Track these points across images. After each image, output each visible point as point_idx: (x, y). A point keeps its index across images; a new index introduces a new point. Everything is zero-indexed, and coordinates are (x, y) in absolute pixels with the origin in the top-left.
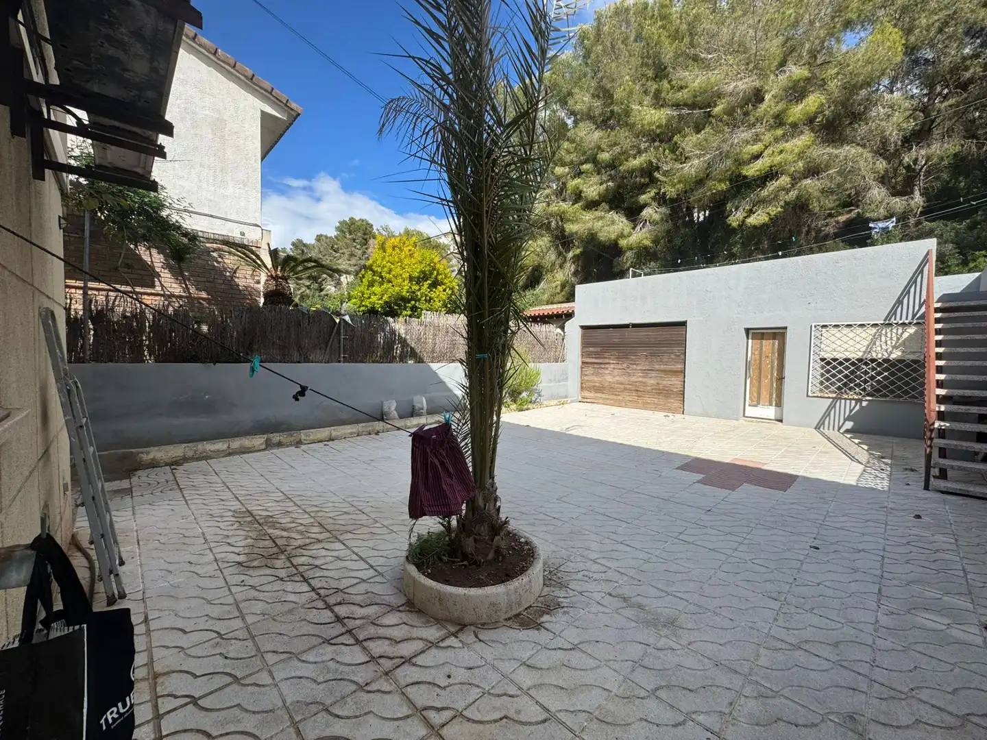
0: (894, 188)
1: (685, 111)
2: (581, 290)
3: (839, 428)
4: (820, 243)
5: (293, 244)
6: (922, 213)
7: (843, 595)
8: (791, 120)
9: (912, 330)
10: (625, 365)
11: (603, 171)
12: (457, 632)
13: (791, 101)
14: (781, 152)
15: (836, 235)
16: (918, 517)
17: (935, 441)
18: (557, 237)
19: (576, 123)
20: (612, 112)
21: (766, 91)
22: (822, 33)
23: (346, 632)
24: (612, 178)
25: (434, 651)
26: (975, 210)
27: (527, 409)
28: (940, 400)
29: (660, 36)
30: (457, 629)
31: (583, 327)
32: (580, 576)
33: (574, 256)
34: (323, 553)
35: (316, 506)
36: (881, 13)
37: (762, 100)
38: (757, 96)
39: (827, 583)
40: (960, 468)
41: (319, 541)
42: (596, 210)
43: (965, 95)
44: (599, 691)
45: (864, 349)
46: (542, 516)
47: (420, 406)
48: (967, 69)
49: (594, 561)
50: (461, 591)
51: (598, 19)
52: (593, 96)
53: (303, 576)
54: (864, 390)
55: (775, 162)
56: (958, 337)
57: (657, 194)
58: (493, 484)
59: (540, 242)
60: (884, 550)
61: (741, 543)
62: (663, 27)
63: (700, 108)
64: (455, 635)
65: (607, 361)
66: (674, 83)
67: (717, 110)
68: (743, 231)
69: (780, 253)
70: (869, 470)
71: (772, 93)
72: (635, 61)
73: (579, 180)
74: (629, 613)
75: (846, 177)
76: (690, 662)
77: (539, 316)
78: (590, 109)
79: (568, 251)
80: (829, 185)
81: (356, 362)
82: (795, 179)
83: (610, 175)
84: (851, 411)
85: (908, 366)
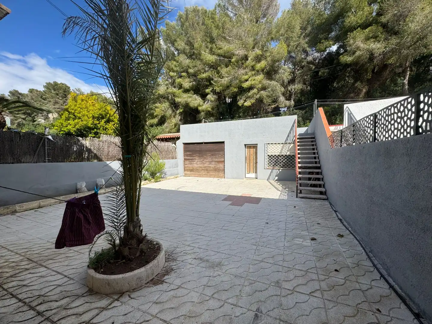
0: (286, 98)
1: (222, 58)
2: (183, 127)
3: (274, 179)
4: (266, 114)
5: (10, 92)
6: (294, 107)
7: (275, 238)
8: (257, 69)
9: (292, 145)
10: (202, 160)
11: (191, 77)
12: (119, 298)
13: (257, 62)
14: (254, 80)
15: (271, 112)
16: (295, 207)
17: (299, 181)
18: (172, 104)
19: (179, 54)
20: (194, 52)
21: (249, 57)
22: (265, 40)
23: (44, 320)
24: (195, 80)
25: (105, 312)
26: (306, 107)
27: (160, 181)
28: (300, 168)
29: (211, 26)
30: (118, 296)
31: (185, 144)
32: (182, 254)
33: (180, 112)
34: (31, 276)
35: (26, 249)
36: (281, 38)
37: (248, 60)
38: (246, 58)
39: (271, 235)
40: (305, 190)
41: (27, 269)
42: (189, 93)
43: (303, 71)
44: (189, 304)
45: (280, 152)
46: (166, 230)
47: (101, 184)
48: (303, 62)
49: (189, 246)
50: (120, 276)
51: (187, 11)
52: (186, 44)
53: (12, 294)
54: (280, 166)
55: (252, 84)
56: (303, 147)
57: (213, 90)
58: (138, 219)
59: (164, 105)
60: (286, 220)
61: (244, 226)
62: (213, 22)
63: (227, 58)
64: (117, 300)
65: (194, 158)
66: (217, 46)
67: (233, 60)
68: (243, 108)
69: (255, 117)
70: (282, 193)
71: (251, 57)
72: (202, 33)
73: (181, 79)
74: (203, 265)
75: (273, 92)
76: (226, 278)
77: (164, 138)
78: (184, 49)
79: (177, 110)
80: (269, 94)
81: (57, 162)
82: (259, 91)
83: (194, 79)
84: (277, 173)
85: (291, 157)
